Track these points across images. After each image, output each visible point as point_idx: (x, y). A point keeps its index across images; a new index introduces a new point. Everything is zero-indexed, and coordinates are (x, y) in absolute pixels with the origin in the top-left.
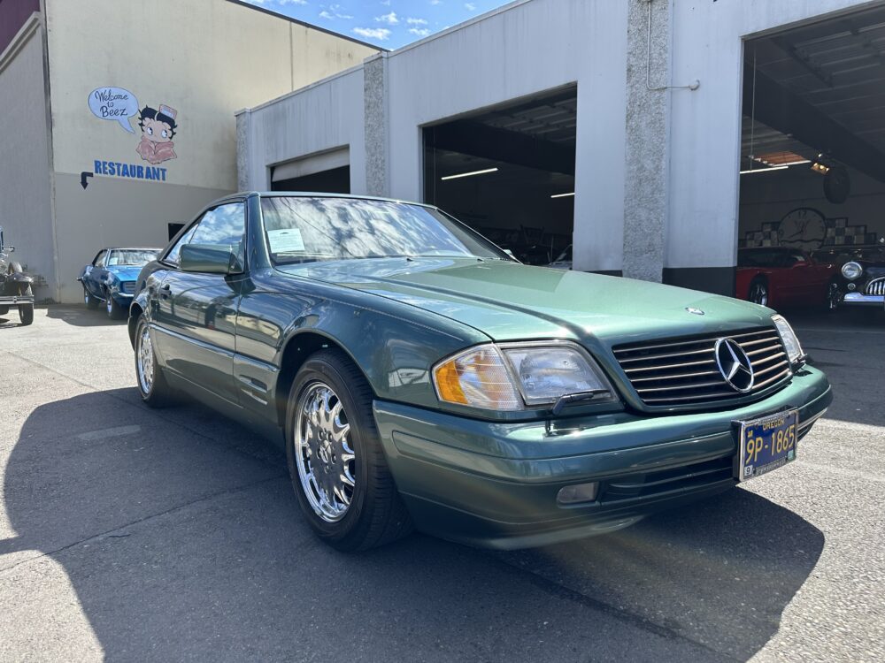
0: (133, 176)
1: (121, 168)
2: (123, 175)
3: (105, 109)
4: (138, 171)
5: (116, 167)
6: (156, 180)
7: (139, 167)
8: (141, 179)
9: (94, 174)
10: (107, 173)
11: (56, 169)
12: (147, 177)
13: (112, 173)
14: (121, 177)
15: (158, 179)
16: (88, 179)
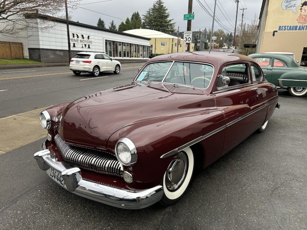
0: (293, 30)
1: (289, 27)
2: (289, 30)
3: (287, 6)
4: (295, 28)
5: (287, 28)
6: (302, 30)
7: (296, 26)
8: (296, 31)
9: (278, 31)
10: (283, 30)
11: (265, 31)
12: (298, 30)
13: (284, 30)
14: (288, 31)
15: (303, 30)
16: (275, 33)
